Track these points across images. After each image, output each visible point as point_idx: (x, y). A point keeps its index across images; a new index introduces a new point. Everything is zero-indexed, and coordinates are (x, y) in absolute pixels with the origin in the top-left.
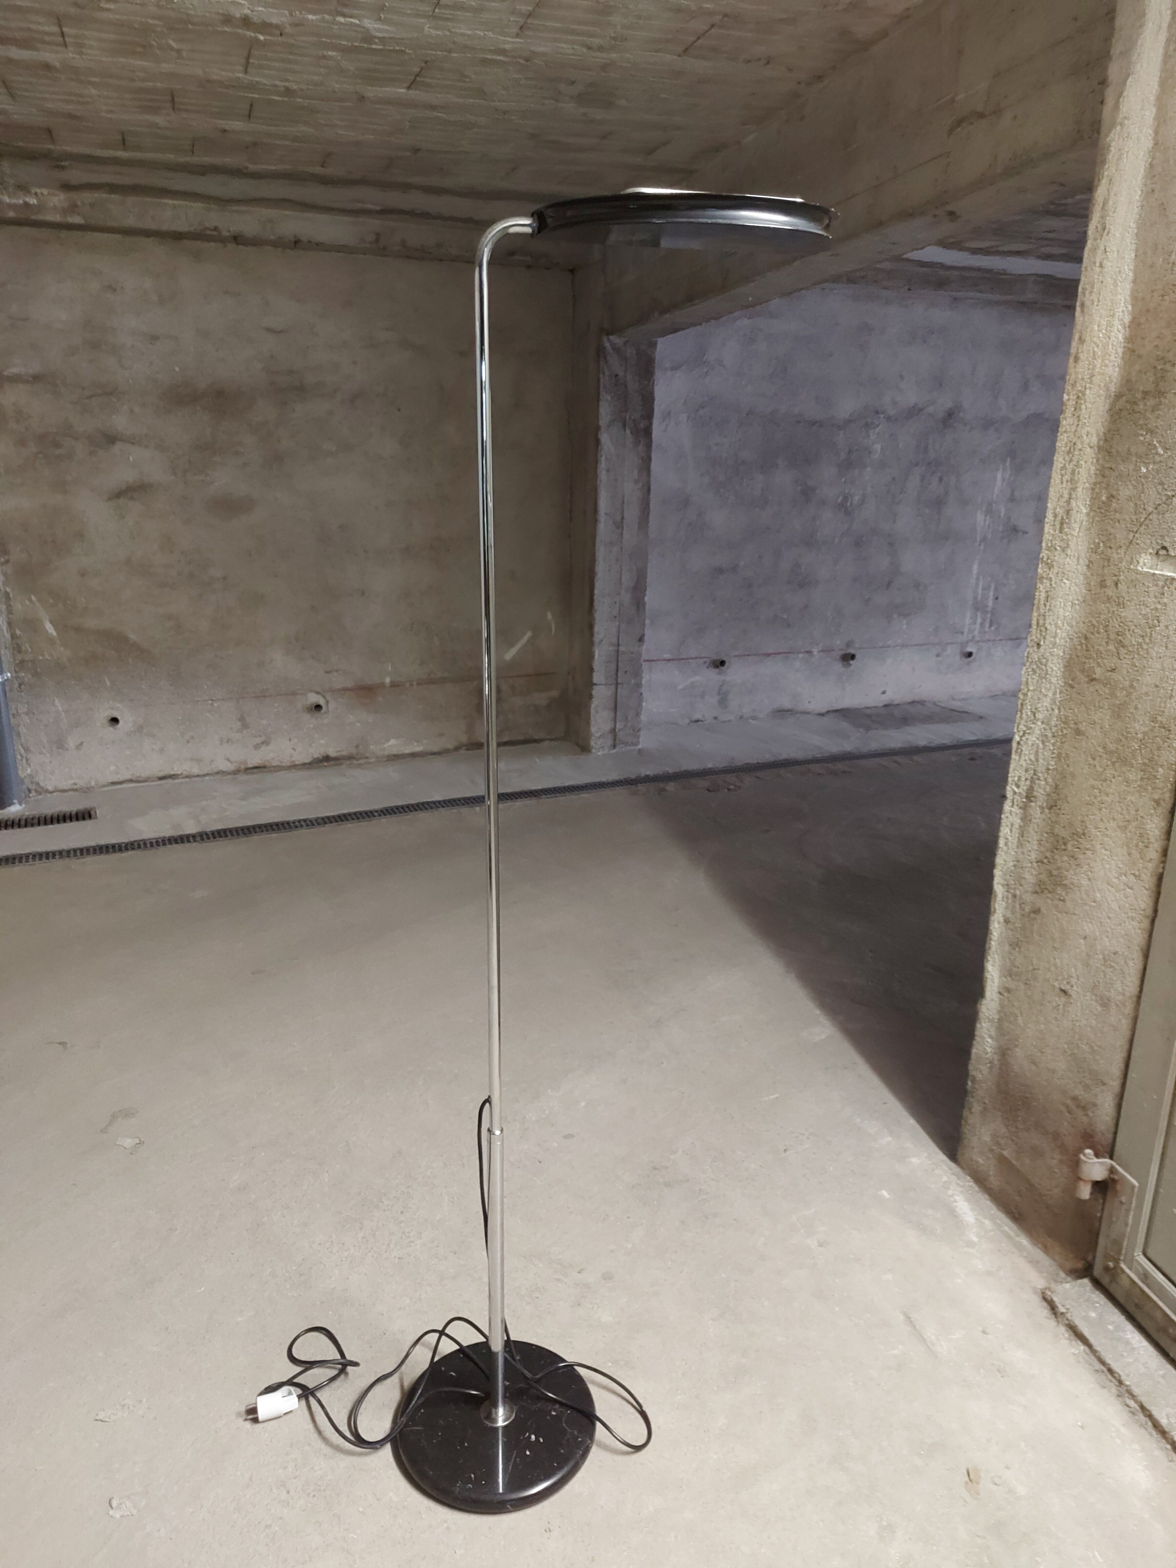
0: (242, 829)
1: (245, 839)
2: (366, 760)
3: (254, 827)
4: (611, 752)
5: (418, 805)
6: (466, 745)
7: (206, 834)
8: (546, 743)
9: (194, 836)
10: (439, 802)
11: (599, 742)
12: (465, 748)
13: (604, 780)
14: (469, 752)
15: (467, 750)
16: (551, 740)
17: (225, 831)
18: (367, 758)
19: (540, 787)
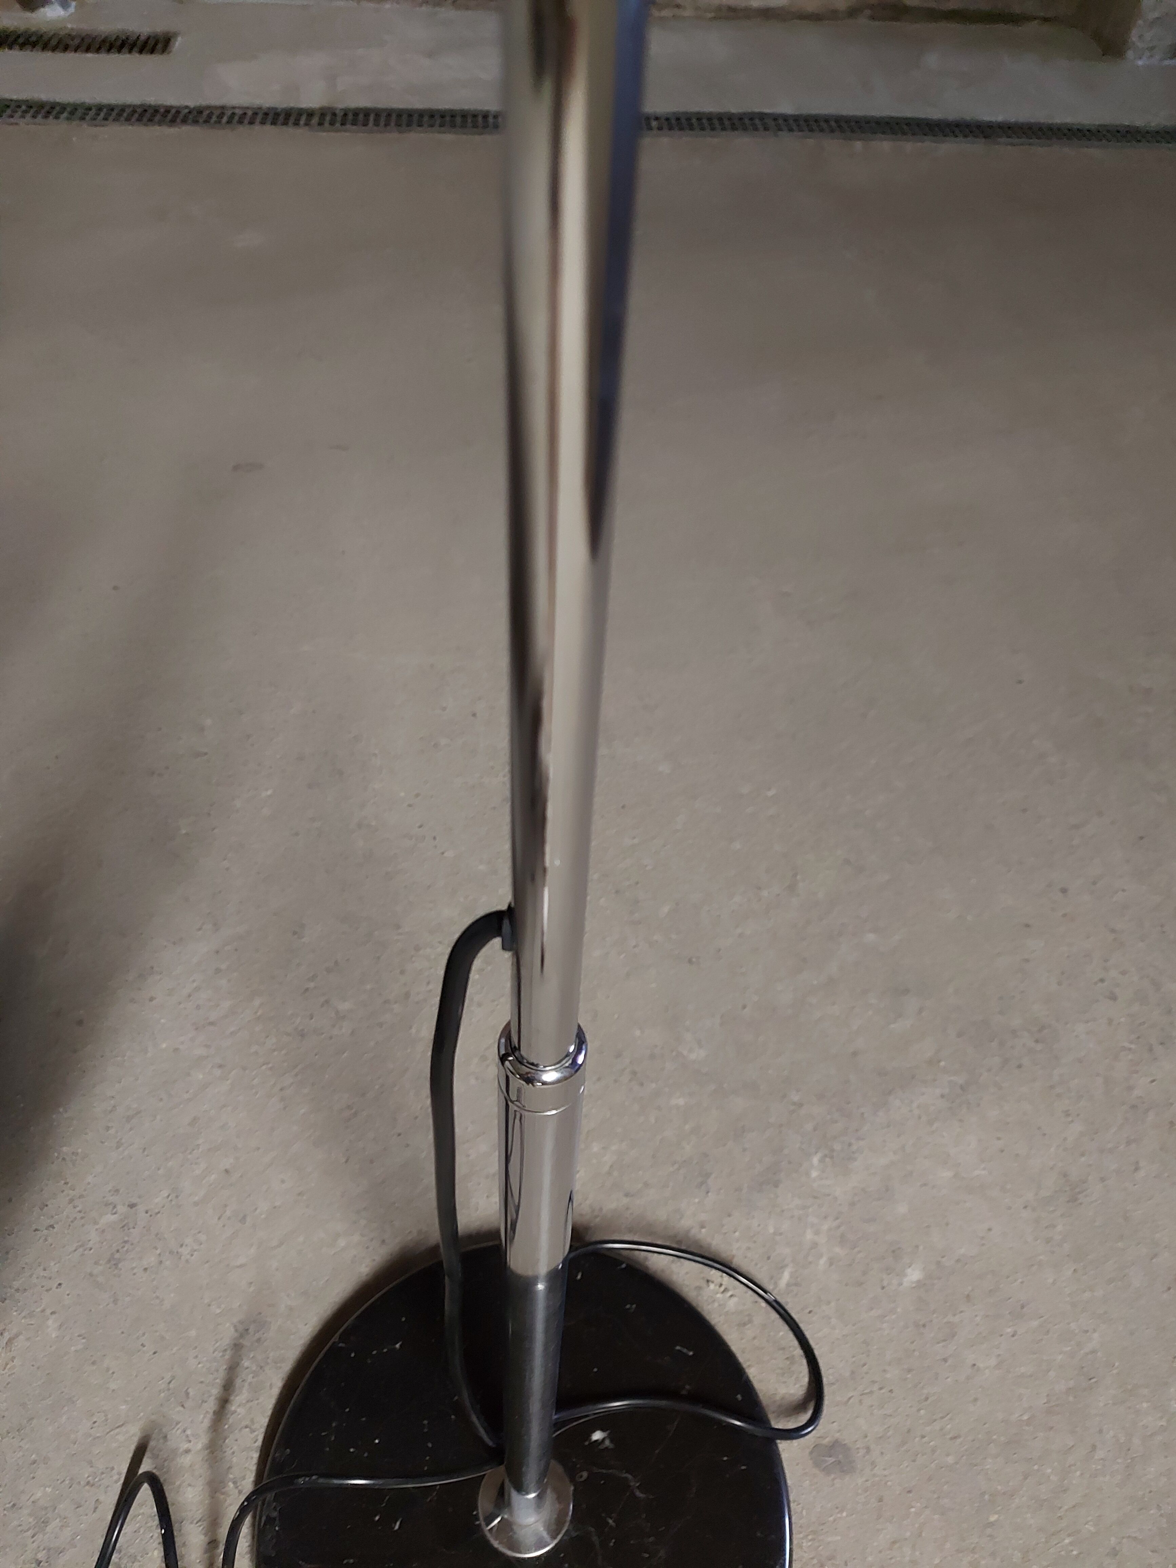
0: (400, 113)
1: (395, 135)
2: (677, 11)
3: (421, 113)
4: (1167, 62)
5: (741, 117)
6: (872, 7)
7: (334, 114)
8: (1032, 27)
9: (310, 114)
10: (786, 118)
11: (1148, 36)
12: (868, 12)
13: (1139, 121)
14: (877, 23)
15: (873, 18)
16: (1046, 20)
17: (367, 112)
18: (678, 6)
19: (1000, 118)
